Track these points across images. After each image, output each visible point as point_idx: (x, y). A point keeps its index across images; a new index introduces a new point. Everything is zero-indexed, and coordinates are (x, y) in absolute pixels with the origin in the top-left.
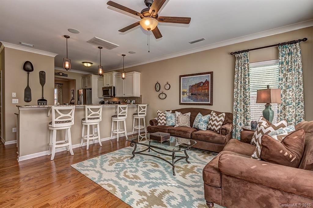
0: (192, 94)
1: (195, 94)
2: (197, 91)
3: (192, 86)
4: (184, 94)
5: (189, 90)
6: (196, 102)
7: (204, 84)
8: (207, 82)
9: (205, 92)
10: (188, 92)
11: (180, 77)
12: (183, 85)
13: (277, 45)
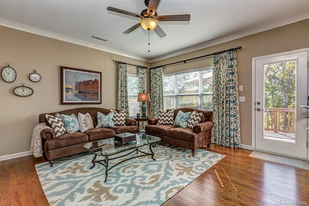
0: (79, 92)
1: (83, 92)
2: (86, 89)
3: (80, 83)
4: (69, 91)
5: (76, 87)
6: (84, 101)
7: (93, 82)
8: (96, 81)
9: (94, 91)
10: (74, 88)
11: (62, 68)
12: (66, 79)
13: (138, 66)
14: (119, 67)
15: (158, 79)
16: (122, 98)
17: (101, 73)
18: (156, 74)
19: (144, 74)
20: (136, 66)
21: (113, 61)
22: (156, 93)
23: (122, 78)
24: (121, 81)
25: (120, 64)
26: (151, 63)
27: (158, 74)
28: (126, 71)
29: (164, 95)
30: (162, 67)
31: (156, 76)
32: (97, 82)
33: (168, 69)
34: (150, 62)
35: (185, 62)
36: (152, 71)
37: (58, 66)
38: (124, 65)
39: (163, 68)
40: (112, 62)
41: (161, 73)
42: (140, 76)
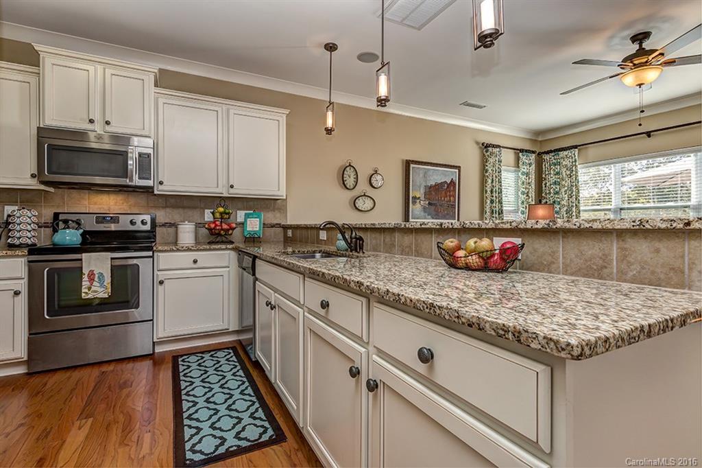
0: (429, 204)
1: (435, 204)
2: (438, 198)
3: (431, 187)
4: (416, 202)
5: (425, 195)
7: (449, 185)
8: (453, 183)
9: (450, 201)
10: (422, 198)
11: (407, 164)
12: (413, 181)
13: (518, 150)
14: (488, 153)
15: (564, 174)
16: (494, 215)
17: (460, 167)
18: (559, 164)
19: (530, 165)
20: (514, 149)
21: (477, 143)
22: (559, 203)
23: (494, 176)
24: (492, 182)
25: (490, 149)
26: (541, 141)
27: (564, 163)
28: (501, 162)
29: (581, 208)
30: (576, 148)
31: (559, 167)
32: (455, 184)
33: (592, 151)
34: (540, 139)
35: (649, 134)
36: (546, 157)
37: (403, 160)
38: (498, 149)
39: (579, 150)
40: (475, 145)
41: (575, 161)
42: (524, 170)
